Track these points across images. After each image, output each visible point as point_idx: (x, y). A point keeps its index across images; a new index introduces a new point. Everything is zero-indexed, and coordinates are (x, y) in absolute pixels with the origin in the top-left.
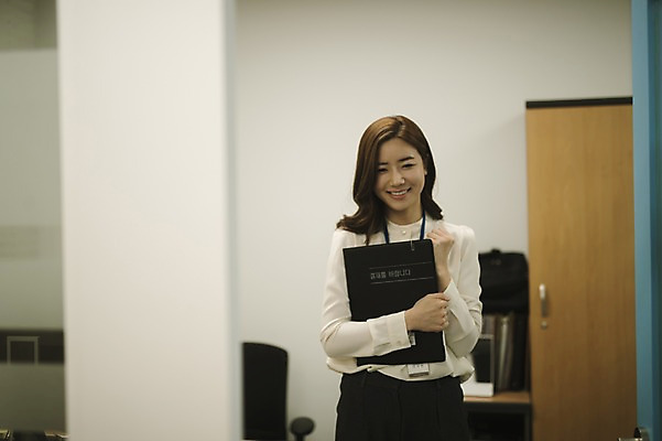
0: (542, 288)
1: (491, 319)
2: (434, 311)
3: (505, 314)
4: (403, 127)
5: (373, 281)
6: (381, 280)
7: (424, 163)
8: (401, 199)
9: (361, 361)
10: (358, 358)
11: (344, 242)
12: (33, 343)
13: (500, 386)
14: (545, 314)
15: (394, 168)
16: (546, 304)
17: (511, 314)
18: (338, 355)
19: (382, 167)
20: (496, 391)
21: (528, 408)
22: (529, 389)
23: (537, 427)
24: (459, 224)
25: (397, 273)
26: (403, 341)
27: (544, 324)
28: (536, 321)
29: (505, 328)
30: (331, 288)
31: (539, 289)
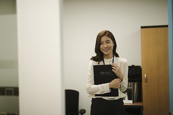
0: (145, 75)
1: (132, 83)
2: (117, 83)
3: (136, 82)
4: (108, 33)
5: (101, 74)
6: (103, 74)
7: (113, 42)
8: (107, 51)
9: (96, 95)
10: (95, 94)
11: (93, 63)
12: (12, 90)
13: (134, 101)
14: (146, 82)
15: (105, 43)
16: (146, 79)
17: (137, 82)
18: (91, 93)
19: (101, 43)
20: (133, 102)
21: (142, 107)
22: (142, 102)
23: (144, 111)
24: (123, 58)
25: (107, 73)
26: (108, 91)
27: (146, 85)
28: (144, 84)
29: (136, 86)
30: (89, 76)
31: (144, 76)
